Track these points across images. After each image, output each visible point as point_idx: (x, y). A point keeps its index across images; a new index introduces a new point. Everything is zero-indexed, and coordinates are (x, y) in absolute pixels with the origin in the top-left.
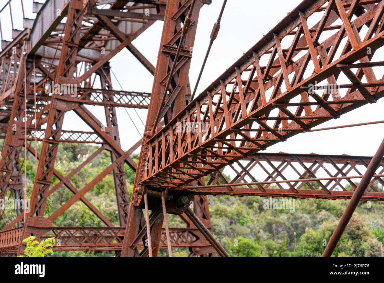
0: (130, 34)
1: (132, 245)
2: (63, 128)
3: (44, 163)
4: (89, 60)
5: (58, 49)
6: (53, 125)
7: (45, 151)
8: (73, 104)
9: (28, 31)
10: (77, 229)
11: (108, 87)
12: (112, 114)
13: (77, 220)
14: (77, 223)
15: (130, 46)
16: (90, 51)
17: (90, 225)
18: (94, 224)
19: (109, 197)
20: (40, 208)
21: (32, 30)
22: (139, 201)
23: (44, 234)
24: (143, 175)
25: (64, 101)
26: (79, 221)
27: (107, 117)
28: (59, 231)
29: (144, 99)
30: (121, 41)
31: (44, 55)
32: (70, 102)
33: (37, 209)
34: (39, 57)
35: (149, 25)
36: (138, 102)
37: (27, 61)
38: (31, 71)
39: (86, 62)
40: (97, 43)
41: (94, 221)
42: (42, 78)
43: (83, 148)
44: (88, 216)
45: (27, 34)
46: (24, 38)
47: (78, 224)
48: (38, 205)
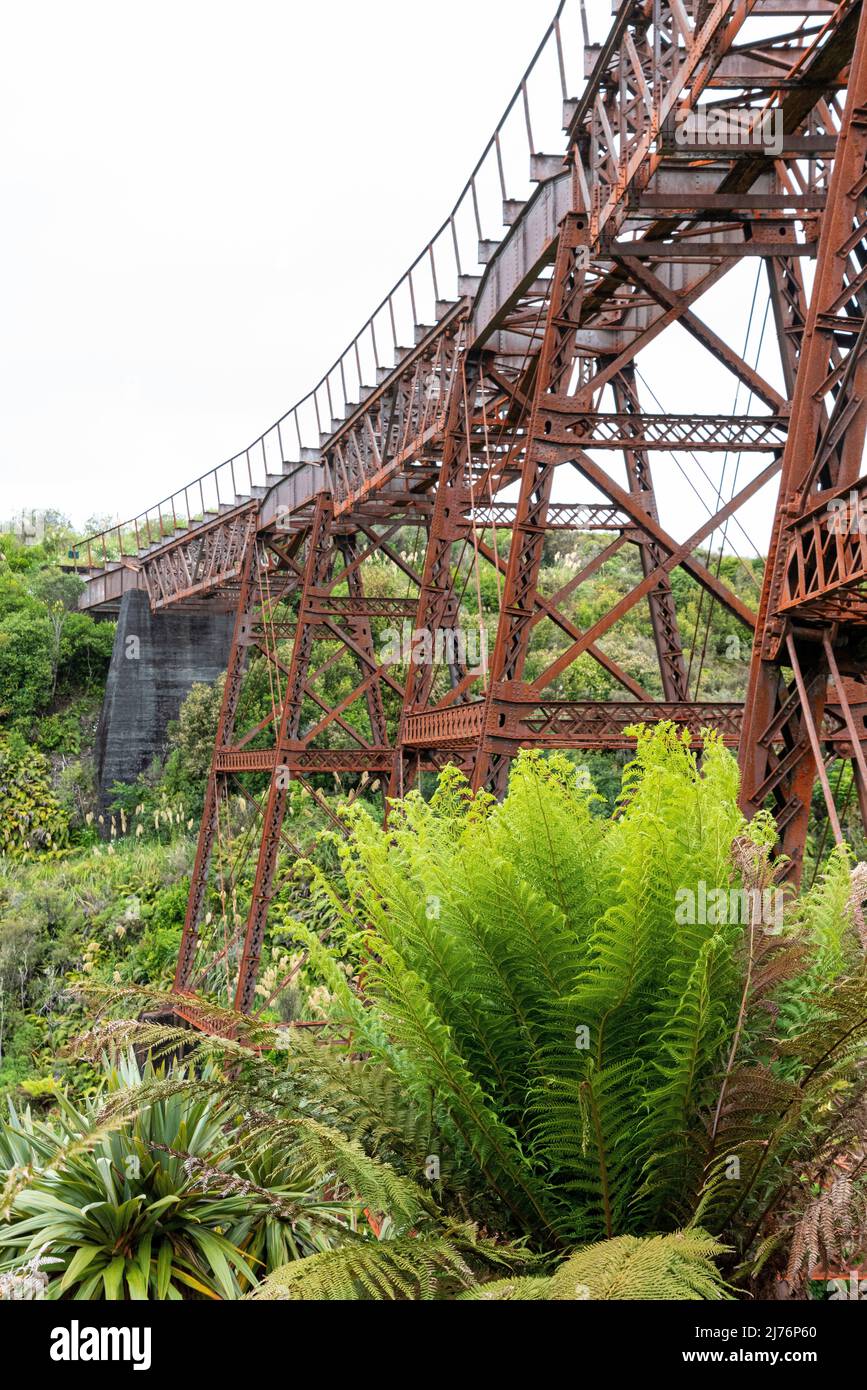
0: (682, 291)
1: (763, 740)
2: (553, 500)
3: (517, 574)
4: (590, 354)
5: (534, 336)
6: (531, 495)
7: (518, 549)
8: (571, 450)
9: (468, 303)
10: (560, 705)
11: (630, 407)
12: (640, 465)
13: (561, 687)
14: (562, 692)
15: (686, 316)
16: (592, 332)
17: (588, 697)
18: (597, 695)
19: (624, 640)
20: (514, 663)
21: (476, 300)
22: (775, 650)
23: (526, 714)
24: (779, 595)
25: (553, 443)
26: (565, 689)
27: (630, 471)
28: (554, 710)
29: (694, 430)
30: (667, 306)
31: (500, 349)
32: (563, 444)
33: (510, 666)
34: (491, 355)
35: (729, 267)
36: (706, 436)
37: (467, 365)
38: (476, 386)
39: (583, 357)
40: (605, 315)
41: (596, 690)
42: (490, 398)
43: (564, 539)
44: (584, 679)
45: (466, 309)
46: (461, 317)
47: (563, 696)
48: (511, 658)
